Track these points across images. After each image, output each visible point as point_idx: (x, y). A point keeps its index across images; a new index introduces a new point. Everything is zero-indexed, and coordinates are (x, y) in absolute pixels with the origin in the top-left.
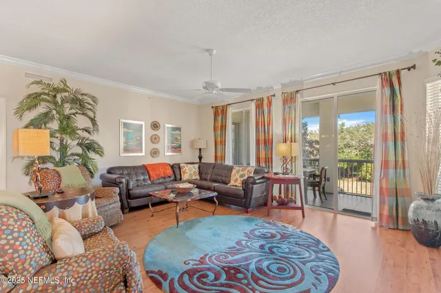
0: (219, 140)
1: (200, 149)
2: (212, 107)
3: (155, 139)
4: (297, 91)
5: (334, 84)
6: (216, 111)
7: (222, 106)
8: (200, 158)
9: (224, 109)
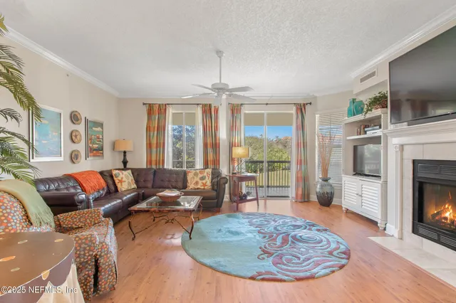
0: (154, 141)
1: (125, 152)
2: (144, 104)
3: (76, 136)
4: (242, 104)
5: (267, 104)
6: (150, 109)
7: (159, 105)
8: (125, 163)
9: (162, 109)
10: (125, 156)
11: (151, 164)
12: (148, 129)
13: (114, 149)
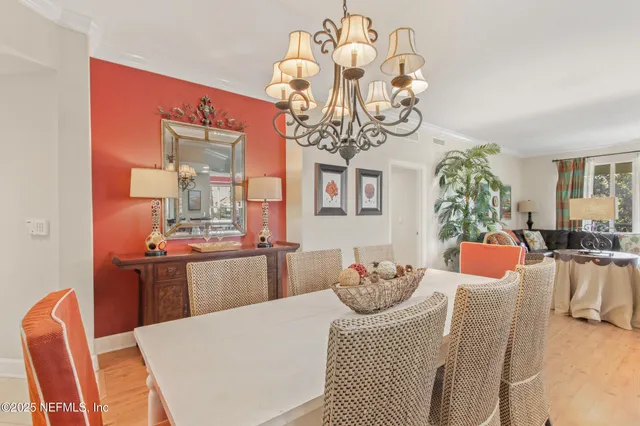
1: (530, 213)
2: (554, 161)
6: (562, 166)
7: (575, 160)
8: (530, 224)
9: (579, 164)
10: (530, 217)
11: (563, 226)
12: (559, 187)
13: (518, 210)
